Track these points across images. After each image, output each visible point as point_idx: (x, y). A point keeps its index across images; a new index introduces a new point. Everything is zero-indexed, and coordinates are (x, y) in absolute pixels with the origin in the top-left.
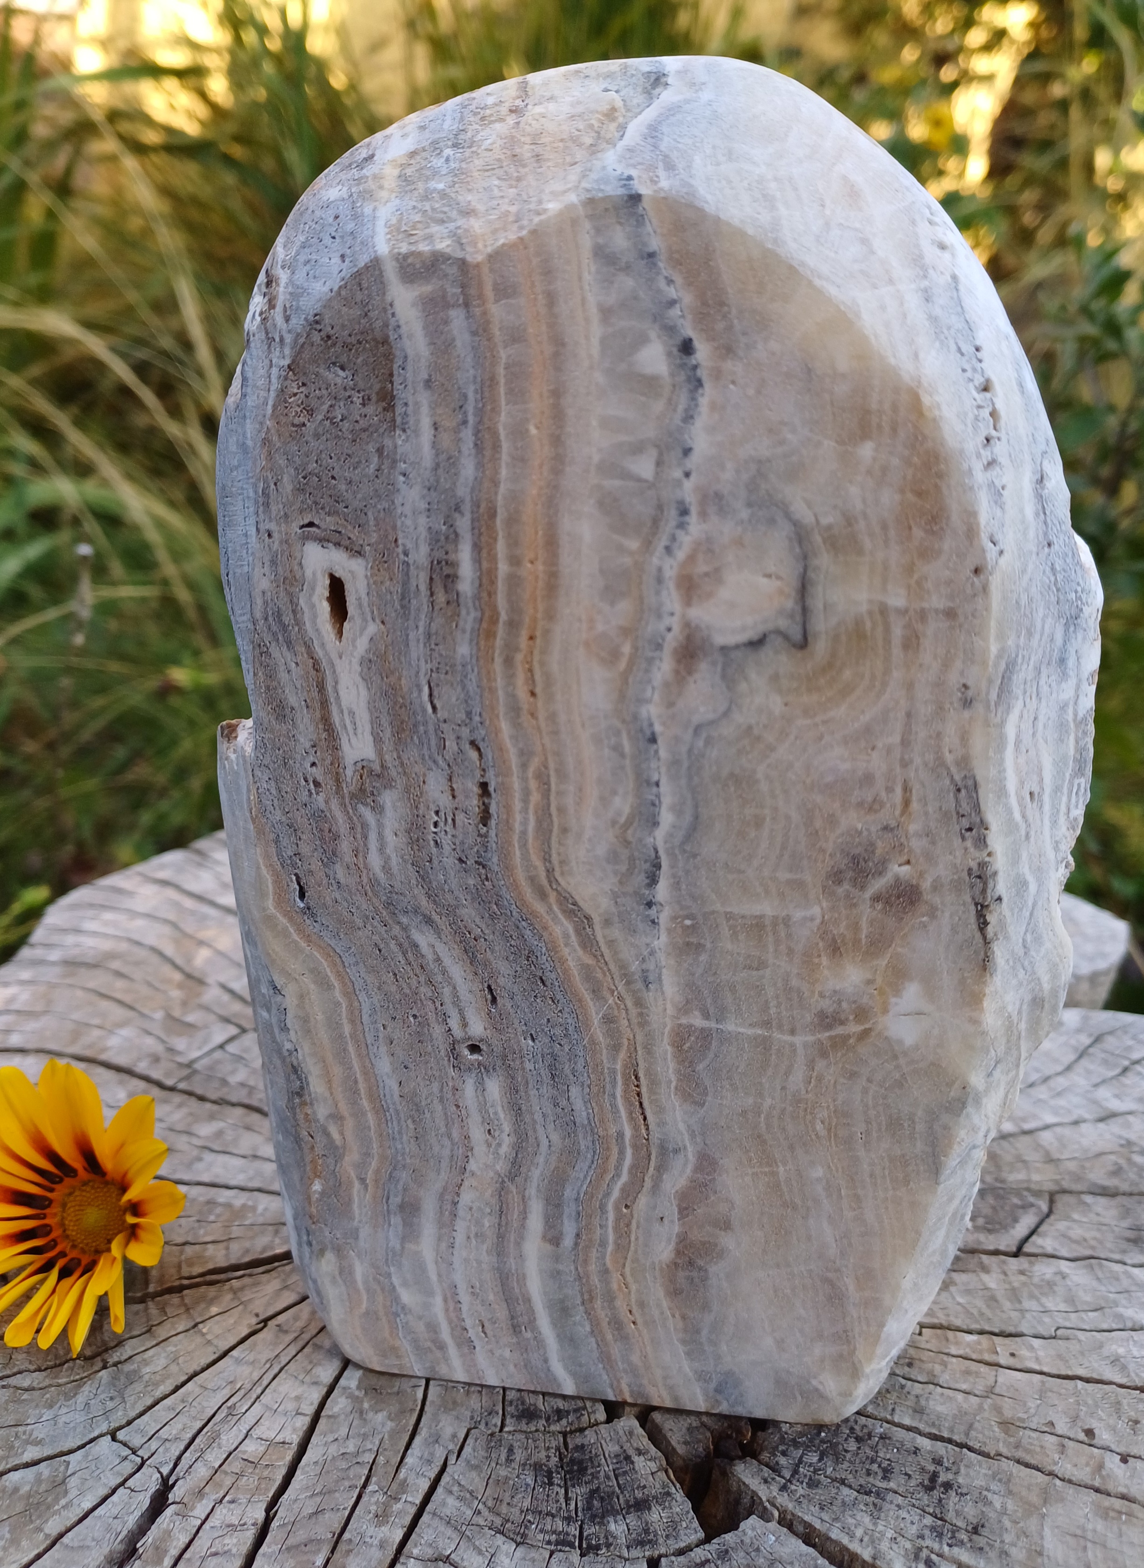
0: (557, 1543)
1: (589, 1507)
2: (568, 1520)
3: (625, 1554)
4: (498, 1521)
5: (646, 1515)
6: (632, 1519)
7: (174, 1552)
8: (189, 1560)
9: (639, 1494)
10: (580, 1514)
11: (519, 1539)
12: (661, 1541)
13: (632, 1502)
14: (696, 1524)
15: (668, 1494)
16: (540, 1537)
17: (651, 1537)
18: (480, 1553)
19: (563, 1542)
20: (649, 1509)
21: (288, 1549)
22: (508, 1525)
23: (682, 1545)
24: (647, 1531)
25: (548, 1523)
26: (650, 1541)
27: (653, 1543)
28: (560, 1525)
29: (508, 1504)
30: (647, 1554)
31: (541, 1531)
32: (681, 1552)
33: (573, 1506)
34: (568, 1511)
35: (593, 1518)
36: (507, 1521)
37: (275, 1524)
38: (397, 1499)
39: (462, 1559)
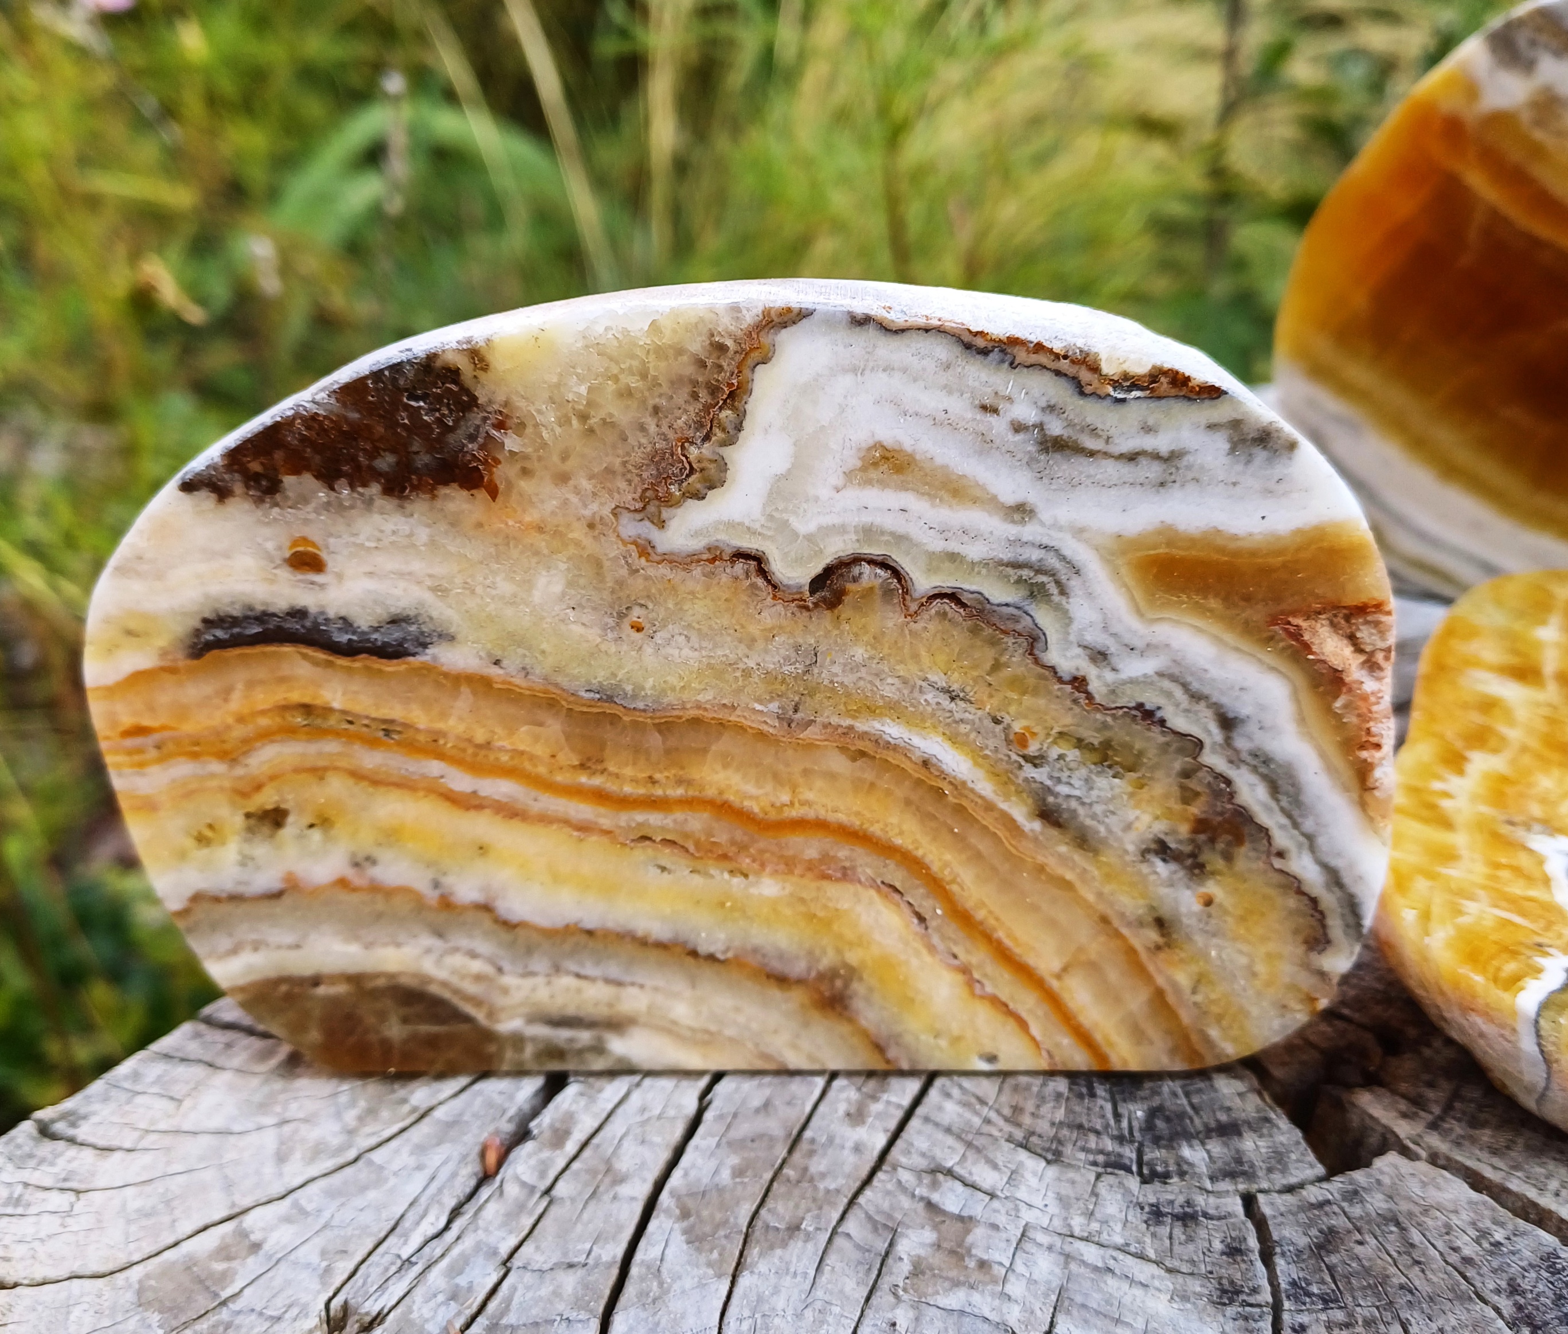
0: (1107, 1165)
1: (1149, 1126)
2: (1120, 1139)
3: (1208, 1185)
4: (1019, 1135)
5: (1235, 1142)
6: (1216, 1147)
7: (578, 1136)
8: (598, 1146)
9: (1223, 1117)
10: (1137, 1134)
11: (1050, 1156)
12: (1260, 1174)
13: (1213, 1124)
14: (1311, 1157)
15: (1267, 1120)
16: (1082, 1156)
17: (1246, 1168)
18: (995, 1167)
19: (1115, 1165)
20: (1240, 1134)
21: (730, 1144)
22: (1034, 1139)
23: (1293, 1180)
24: (1239, 1161)
25: (1092, 1142)
26: (1244, 1173)
27: (1250, 1176)
28: (1109, 1145)
29: (1033, 1114)
30: (1242, 1187)
31: (1083, 1149)
32: (1290, 1189)
33: (1125, 1124)
34: (1120, 1129)
35: (1157, 1141)
36: (1033, 1133)
37: (708, 1116)
38: (874, 1098)
39: (971, 1173)
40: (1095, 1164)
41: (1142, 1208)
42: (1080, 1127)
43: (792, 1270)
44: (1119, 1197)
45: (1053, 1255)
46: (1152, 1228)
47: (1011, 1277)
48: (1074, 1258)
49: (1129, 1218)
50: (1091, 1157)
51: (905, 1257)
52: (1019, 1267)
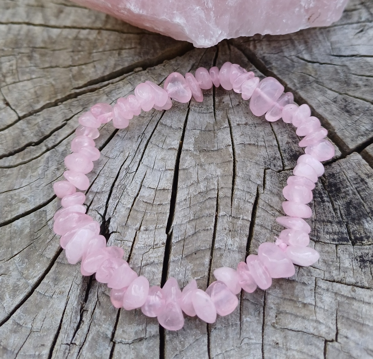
40: (334, 240)
41: (357, 260)
42: (323, 221)
43: (231, 324)
44: (347, 256)
45: (329, 293)
46: (363, 270)
47: (317, 310)
48: (339, 294)
49: (355, 268)
50: (332, 237)
51: (273, 306)
52: (319, 304)
